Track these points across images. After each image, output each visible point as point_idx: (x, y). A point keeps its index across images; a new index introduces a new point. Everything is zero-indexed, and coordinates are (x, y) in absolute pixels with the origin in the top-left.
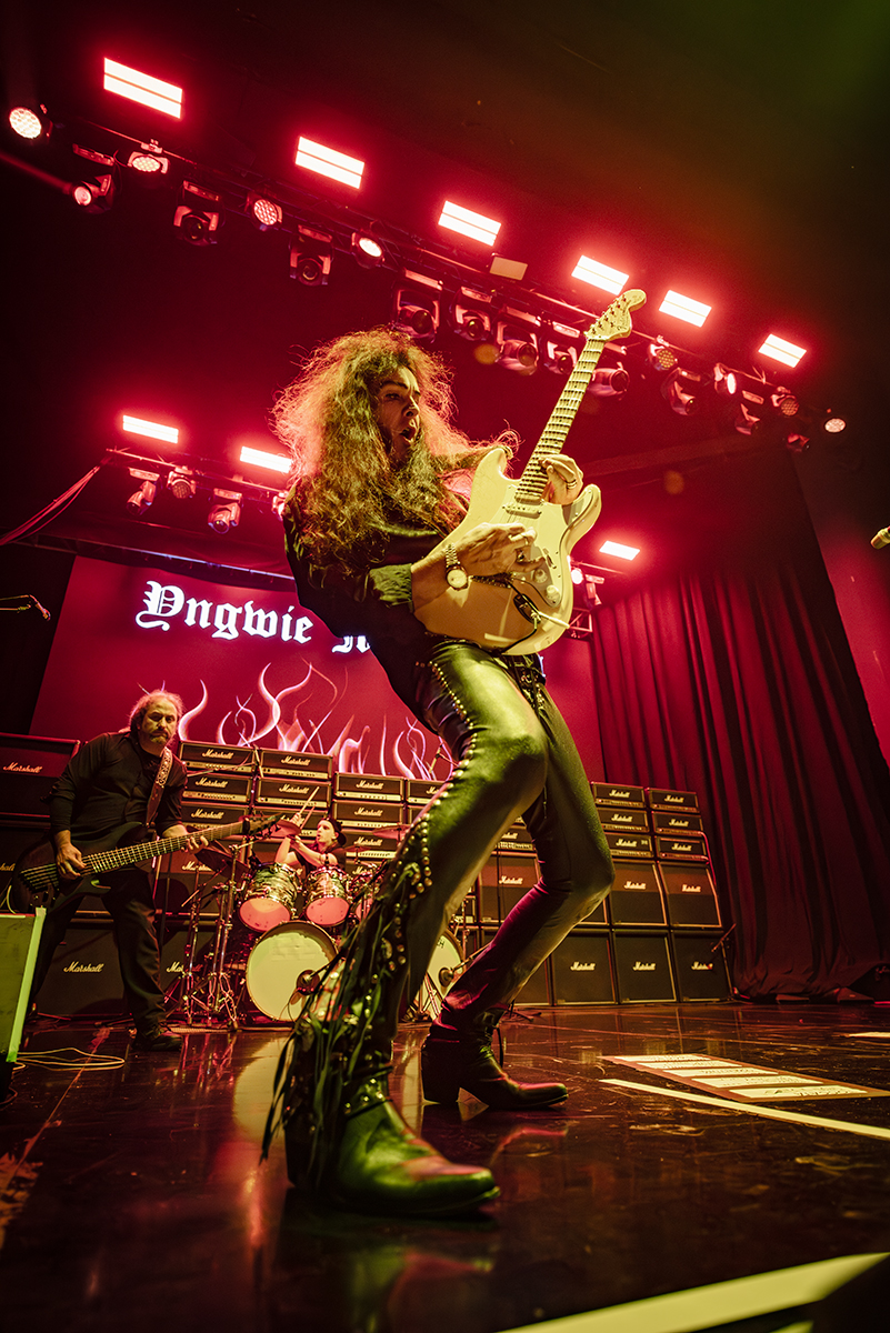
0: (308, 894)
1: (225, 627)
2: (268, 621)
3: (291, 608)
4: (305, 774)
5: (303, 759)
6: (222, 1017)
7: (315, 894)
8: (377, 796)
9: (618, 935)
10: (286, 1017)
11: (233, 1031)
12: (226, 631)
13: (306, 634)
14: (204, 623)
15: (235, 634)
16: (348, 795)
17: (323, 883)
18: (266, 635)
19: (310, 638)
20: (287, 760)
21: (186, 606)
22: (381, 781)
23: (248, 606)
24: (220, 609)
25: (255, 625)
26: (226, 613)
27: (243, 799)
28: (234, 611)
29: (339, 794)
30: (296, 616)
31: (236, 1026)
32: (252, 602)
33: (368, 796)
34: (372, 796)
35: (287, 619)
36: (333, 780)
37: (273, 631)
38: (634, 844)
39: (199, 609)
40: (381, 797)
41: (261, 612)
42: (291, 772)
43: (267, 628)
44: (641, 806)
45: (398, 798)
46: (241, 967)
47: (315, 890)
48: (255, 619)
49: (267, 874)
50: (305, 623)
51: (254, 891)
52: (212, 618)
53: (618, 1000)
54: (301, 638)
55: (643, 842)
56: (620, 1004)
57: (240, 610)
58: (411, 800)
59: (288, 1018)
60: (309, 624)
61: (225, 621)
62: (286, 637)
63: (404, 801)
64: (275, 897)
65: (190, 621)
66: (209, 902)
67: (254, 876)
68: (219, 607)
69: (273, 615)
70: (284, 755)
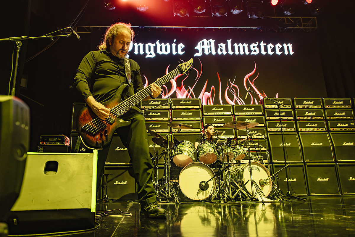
0: (199, 152)
1: (150, 53)
2: (166, 47)
3: (175, 40)
4: (190, 107)
5: (189, 101)
6: (172, 199)
7: (202, 152)
8: (221, 113)
9: (340, 166)
10: (197, 199)
11: (177, 204)
12: (151, 55)
13: (182, 50)
14: (142, 53)
15: (154, 55)
16: (209, 114)
17: (205, 147)
18: (166, 53)
19: (184, 52)
20: (182, 102)
21: (134, 47)
22: (222, 107)
23: (158, 42)
24: (147, 45)
25: (161, 50)
26: (149, 47)
27: (167, 119)
28: (152, 46)
29: (205, 114)
30: (177, 43)
31: (178, 202)
32: (159, 41)
33: (217, 113)
34: (219, 113)
35: (174, 45)
36: (202, 108)
37: (169, 52)
38: (347, 125)
39: (139, 47)
40: (223, 113)
41: (163, 44)
42: (184, 107)
43: (166, 50)
44: (350, 107)
45: (230, 113)
46: (177, 181)
47: (202, 150)
48: (161, 47)
49: (182, 145)
50: (181, 46)
51: (177, 152)
52: (144, 50)
53: (341, 192)
54: (181, 53)
55: (351, 124)
56: (342, 195)
57: (154, 45)
58: (236, 114)
59: (198, 199)
60: (183, 46)
61: (150, 50)
62: (174, 53)
63: (233, 114)
64: (186, 153)
65: (136, 52)
66: (161, 157)
67: (176, 146)
68: (146, 45)
69: (168, 45)
70: (180, 100)
